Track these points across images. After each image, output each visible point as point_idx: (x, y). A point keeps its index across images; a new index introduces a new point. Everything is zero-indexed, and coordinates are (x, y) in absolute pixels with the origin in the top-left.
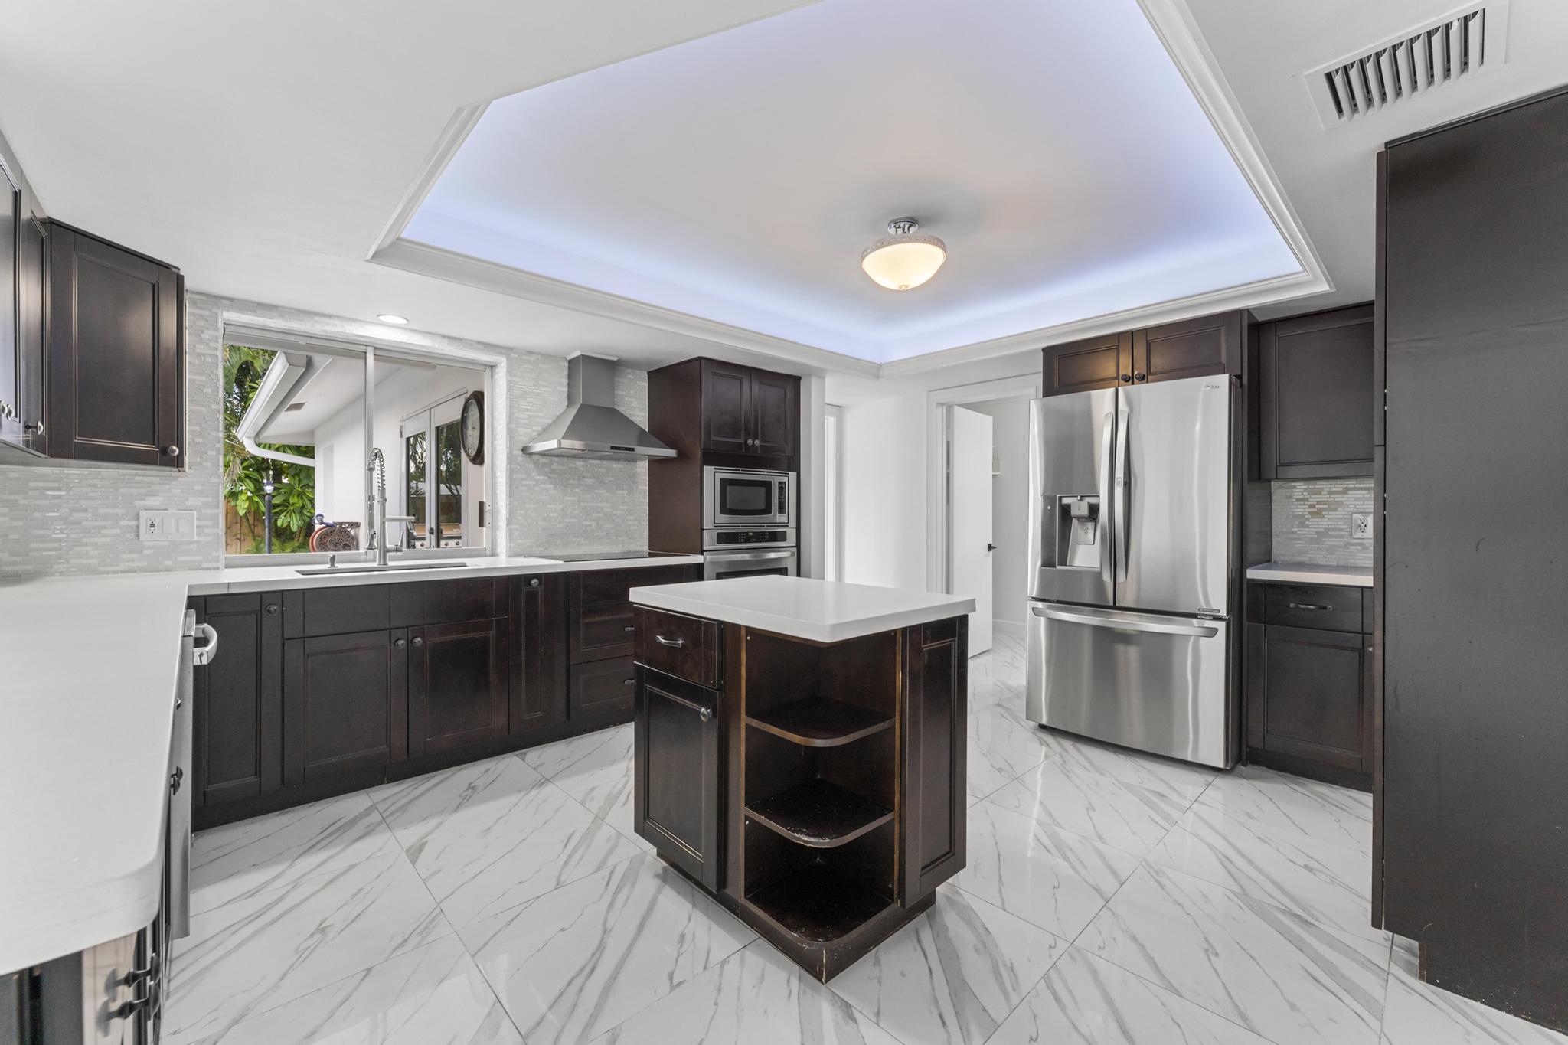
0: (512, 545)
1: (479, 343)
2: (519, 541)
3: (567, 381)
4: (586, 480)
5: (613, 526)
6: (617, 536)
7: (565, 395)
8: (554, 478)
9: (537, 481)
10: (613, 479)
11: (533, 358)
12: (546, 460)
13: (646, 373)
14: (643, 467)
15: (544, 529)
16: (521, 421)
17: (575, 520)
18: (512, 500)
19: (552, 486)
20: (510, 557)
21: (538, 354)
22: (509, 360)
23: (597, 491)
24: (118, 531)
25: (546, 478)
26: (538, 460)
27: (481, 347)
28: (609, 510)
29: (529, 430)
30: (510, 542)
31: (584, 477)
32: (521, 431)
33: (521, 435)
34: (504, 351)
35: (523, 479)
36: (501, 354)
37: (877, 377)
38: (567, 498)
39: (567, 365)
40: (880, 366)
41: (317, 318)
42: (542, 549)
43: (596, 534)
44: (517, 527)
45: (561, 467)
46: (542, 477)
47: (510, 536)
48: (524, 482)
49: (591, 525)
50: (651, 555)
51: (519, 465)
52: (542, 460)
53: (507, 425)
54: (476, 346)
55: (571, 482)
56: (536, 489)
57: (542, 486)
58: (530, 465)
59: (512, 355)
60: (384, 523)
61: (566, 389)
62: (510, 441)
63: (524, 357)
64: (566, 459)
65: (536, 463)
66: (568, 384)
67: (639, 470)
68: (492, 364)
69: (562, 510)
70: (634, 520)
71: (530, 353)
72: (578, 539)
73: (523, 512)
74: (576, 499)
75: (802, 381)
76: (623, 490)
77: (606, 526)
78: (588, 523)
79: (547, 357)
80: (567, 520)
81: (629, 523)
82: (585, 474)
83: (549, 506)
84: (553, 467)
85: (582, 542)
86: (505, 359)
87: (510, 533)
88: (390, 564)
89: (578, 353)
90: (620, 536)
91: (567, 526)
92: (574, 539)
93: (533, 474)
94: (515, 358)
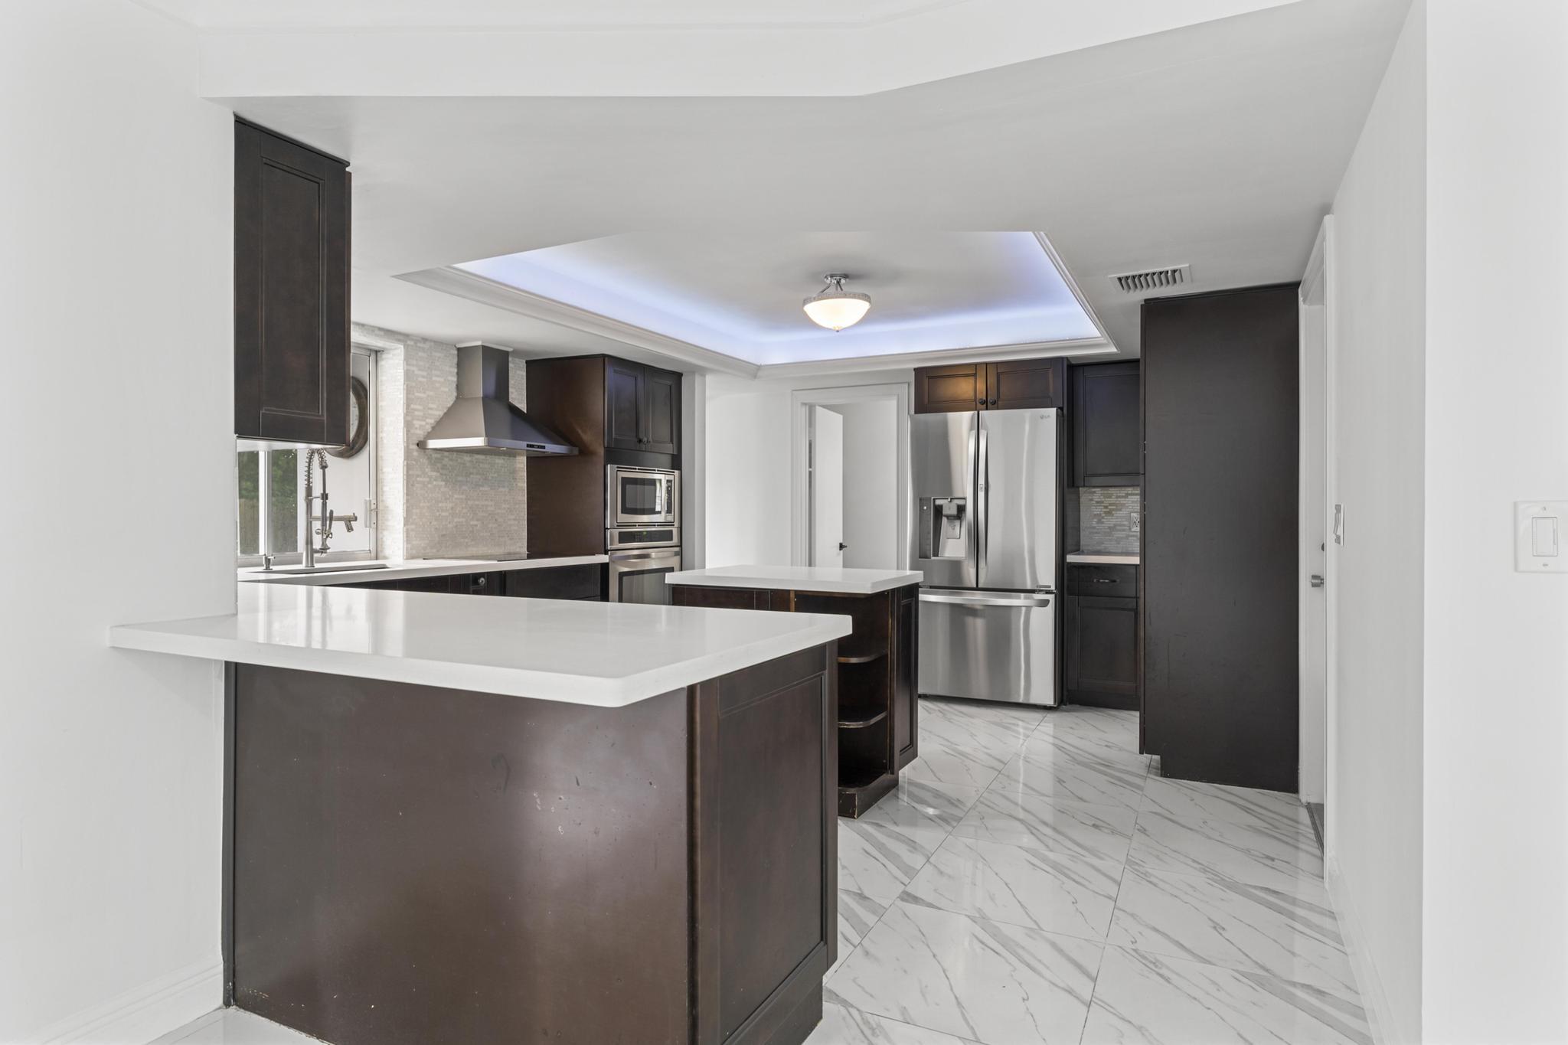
0: (409, 546)
1: (380, 329)
2: (414, 543)
3: (456, 370)
4: (472, 476)
5: (494, 526)
6: (499, 537)
7: (454, 385)
8: (445, 475)
9: (430, 477)
10: (496, 475)
11: (427, 346)
12: (438, 456)
13: (524, 361)
14: (521, 462)
15: (436, 528)
16: (416, 413)
17: (464, 520)
18: (409, 497)
19: (443, 483)
20: (407, 559)
21: (431, 341)
22: (406, 347)
23: (481, 488)
25: (438, 474)
26: (431, 455)
27: (382, 333)
28: (492, 509)
29: (423, 423)
30: (407, 543)
31: (471, 474)
32: (417, 423)
33: (416, 428)
34: (401, 338)
35: (418, 476)
36: (399, 341)
37: (755, 376)
38: (456, 496)
39: (456, 352)
40: (759, 367)
42: (434, 551)
43: (481, 534)
44: (413, 527)
45: (451, 463)
46: (434, 474)
47: (407, 537)
48: (418, 479)
49: (476, 526)
50: (529, 557)
51: (415, 460)
52: (435, 455)
53: (404, 418)
54: (377, 332)
55: (459, 478)
56: (429, 486)
57: (435, 483)
58: (424, 460)
59: (409, 342)
60: (311, 522)
61: (455, 379)
62: (407, 434)
63: (419, 345)
64: (455, 453)
65: (429, 458)
66: (458, 373)
67: (518, 465)
68: (377, 349)
69: (452, 508)
70: (514, 520)
71: (425, 340)
72: (466, 540)
73: (418, 511)
74: (464, 497)
75: (683, 378)
76: (504, 487)
77: (490, 526)
78: (475, 523)
79: (439, 344)
80: (456, 520)
81: (509, 523)
82: (471, 470)
83: (440, 505)
84: (444, 462)
85: (469, 544)
86: (402, 347)
87: (407, 534)
88: (317, 566)
89: (479, 343)
90: (502, 537)
91: (457, 526)
92: (462, 540)
93: (427, 470)
94: (412, 346)
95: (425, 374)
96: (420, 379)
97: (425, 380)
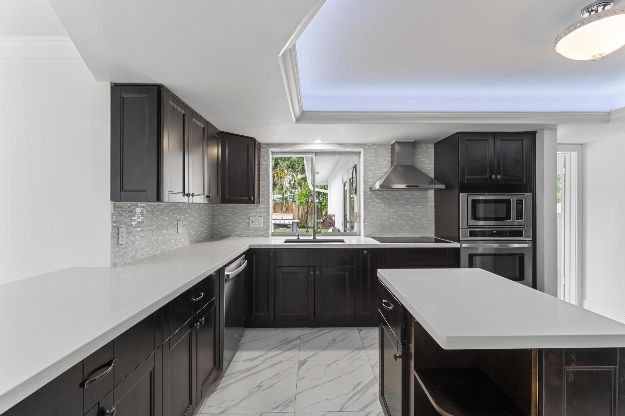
0: (366, 231)
1: (352, 144)
2: (369, 230)
3: (391, 155)
4: (400, 201)
5: (414, 223)
6: (416, 229)
7: (390, 162)
8: (385, 201)
9: (377, 203)
10: (415, 200)
11: (375, 147)
12: (381, 193)
13: (433, 144)
14: (431, 194)
15: (380, 224)
16: (369, 176)
17: (395, 221)
18: (365, 211)
19: (384, 205)
20: (365, 237)
21: (377, 144)
22: (364, 149)
23: (406, 206)
24: (245, 224)
25: (381, 201)
26: (377, 193)
27: (353, 145)
28: (412, 216)
29: (373, 180)
30: (365, 230)
31: (399, 200)
32: (370, 180)
33: (369, 182)
34: (362, 146)
35: (370, 202)
36: (361, 147)
38: (391, 210)
39: (391, 147)
41: (296, 146)
42: (379, 234)
43: (405, 227)
44: (368, 223)
45: (388, 196)
46: (378, 201)
47: (365, 228)
48: (371, 203)
49: (403, 223)
50: (436, 242)
51: (369, 196)
52: (379, 193)
53: (363, 179)
54: (351, 145)
55: (393, 202)
56: (376, 206)
57: (379, 205)
58: (374, 196)
59: (366, 147)
60: (315, 222)
61: (390, 159)
62: (365, 185)
63: (371, 147)
64: (390, 192)
65: (376, 195)
66: (391, 156)
67: (429, 195)
68: (359, 152)
69: (388, 216)
70: (426, 221)
71: (373, 144)
72: (396, 230)
73: (370, 217)
74: (395, 210)
75: (537, 135)
76: (420, 205)
77: (411, 223)
78: (402, 222)
79: (381, 145)
80: (391, 221)
81: (423, 222)
82: (400, 199)
83: (382, 214)
84: (384, 196)
85: (398, 231)
86: (362, 149)
87: (365, 227)
88: (318, 238)
89: (394, 141)
90: (418, 229)
91: (391, 223)
92: (394, 230)
93: (375, 199)
94: (367, 148)
95: (374, 159)
96: (371, 161)
97: (374, 161)
